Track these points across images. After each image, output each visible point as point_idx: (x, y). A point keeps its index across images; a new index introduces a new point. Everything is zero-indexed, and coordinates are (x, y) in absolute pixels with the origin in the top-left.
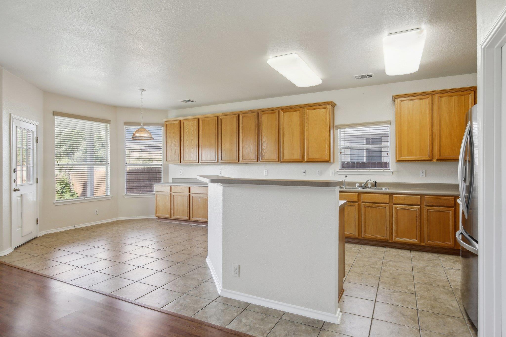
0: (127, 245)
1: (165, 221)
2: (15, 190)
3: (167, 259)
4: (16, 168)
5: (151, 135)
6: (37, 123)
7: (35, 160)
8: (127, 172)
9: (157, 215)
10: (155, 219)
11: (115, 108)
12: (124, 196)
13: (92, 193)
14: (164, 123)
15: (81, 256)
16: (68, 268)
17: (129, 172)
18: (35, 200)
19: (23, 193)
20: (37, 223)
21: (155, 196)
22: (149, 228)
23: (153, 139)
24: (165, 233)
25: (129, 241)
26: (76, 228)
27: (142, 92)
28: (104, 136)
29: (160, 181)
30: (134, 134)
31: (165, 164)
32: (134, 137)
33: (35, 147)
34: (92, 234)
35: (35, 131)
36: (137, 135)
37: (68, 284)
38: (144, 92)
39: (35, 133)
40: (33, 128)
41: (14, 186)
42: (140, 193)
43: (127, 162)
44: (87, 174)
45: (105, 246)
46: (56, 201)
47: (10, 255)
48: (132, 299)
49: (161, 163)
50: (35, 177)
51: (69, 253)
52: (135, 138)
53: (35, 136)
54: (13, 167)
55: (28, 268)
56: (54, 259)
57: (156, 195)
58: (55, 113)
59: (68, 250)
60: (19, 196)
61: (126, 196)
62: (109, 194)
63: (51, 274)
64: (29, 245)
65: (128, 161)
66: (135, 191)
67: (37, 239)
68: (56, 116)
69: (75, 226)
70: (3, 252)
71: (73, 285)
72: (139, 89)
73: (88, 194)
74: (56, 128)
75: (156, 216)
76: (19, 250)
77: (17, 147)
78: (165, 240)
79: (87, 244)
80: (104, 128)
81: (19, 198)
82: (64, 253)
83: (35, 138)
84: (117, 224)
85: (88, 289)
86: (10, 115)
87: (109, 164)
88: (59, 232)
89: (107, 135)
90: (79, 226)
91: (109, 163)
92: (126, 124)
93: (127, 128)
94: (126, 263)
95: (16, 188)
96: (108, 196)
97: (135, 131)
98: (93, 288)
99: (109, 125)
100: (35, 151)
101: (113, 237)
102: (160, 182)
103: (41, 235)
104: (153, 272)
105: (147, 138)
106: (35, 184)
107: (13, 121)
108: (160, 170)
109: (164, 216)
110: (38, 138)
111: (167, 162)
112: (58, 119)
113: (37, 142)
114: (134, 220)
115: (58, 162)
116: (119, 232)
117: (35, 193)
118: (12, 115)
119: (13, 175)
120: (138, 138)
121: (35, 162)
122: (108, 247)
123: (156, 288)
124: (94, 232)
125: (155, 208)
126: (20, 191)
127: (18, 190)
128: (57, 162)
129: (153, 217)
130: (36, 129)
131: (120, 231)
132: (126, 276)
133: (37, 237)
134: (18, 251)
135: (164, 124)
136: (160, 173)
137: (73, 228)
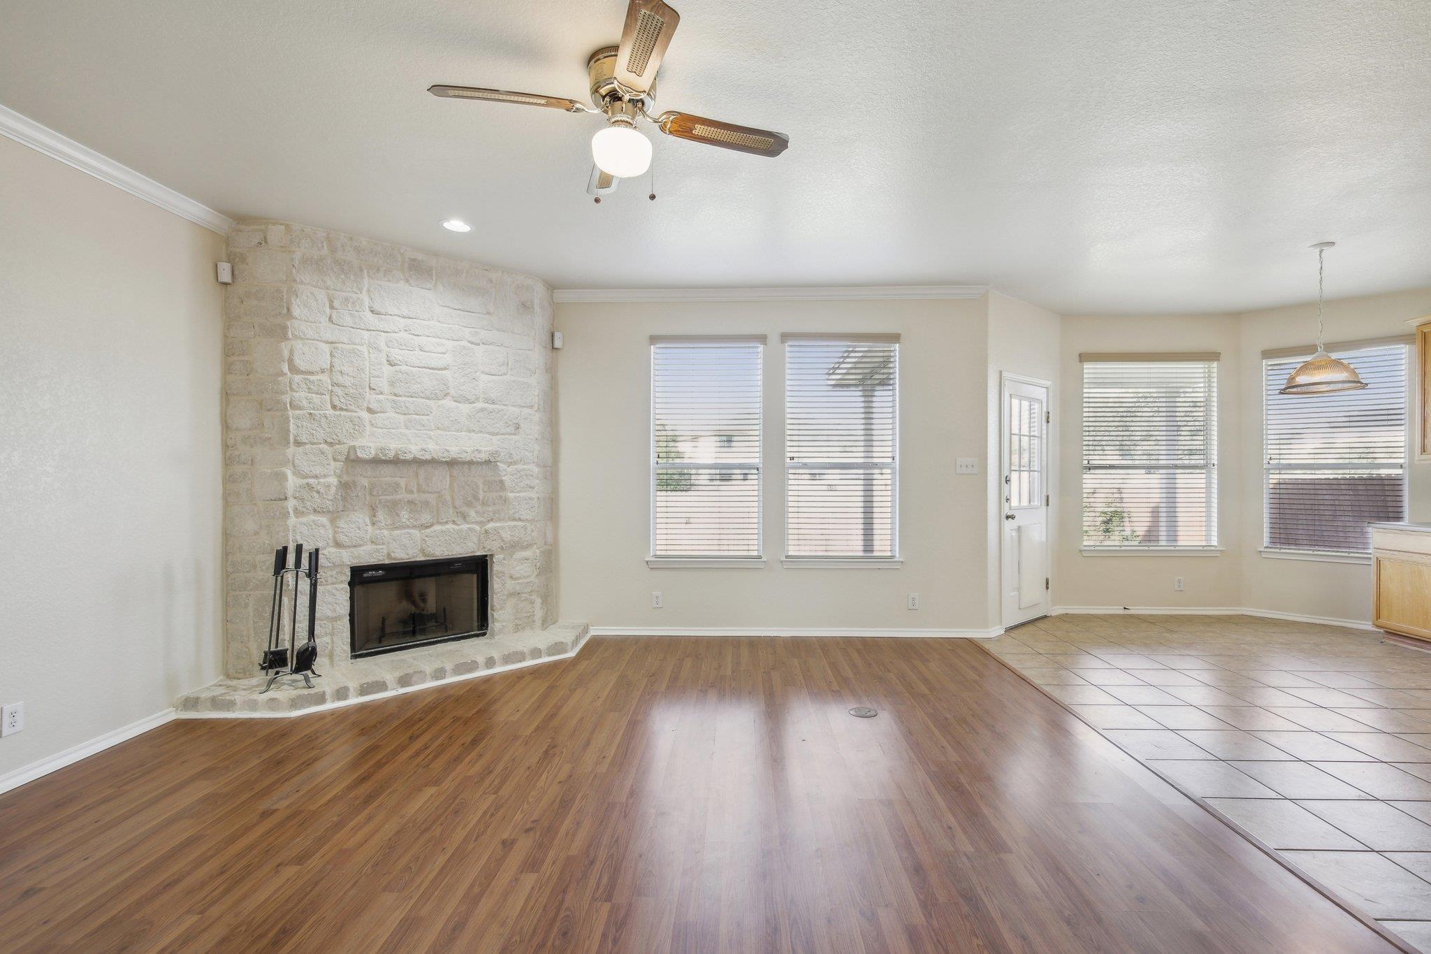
0: (1262, 685)
1: (1415, 646)
2: (1008, 517)
3: (1415, 770)
4: (1010, 473)
5: (1353, 372)
6: (1048, 383)
7: (1044, 458)
8: (1271, 486)
9: (1382, 621)
10: (1373, 632)
11: (1235, 317)
12: (1260, 552)
13: (1173, 537)
14: (1414, 330)
15: (1133, 681)
16: (1102, 698)
17: (1278, 486)
18: (1044, 539)
19: (1021, 524)
20: (1047, 588)
21: (1373, 562)
22: (1348, 657)
23: (1364, 386)
24: (1414, 685)
25: (1275, 678)
26: (1127, 612)
27: (1321, 252)
28: (1202, 395)
29: (1398, 517)
30: (1292, 379)
31: (1416, 463)
32: (1290, 388)
33: (1044, 432)
34: (1165, 634)
35: (1044, 401)
36: (1301, 379)
37: (1099, 733)
38: (1328, 251)
39: (1044, 405)
40: (1041, 393)
41: (1006, 511)
42: (1316, 548)
43: (1271, 459)
44: (1159, 495)
45: (1198, 672)
46: (1085, 546)
47: (998, 639)
48: (1270, 845)
49: (1402, 461)
50: (1045, 493)
51: (1108, 666)
52: (1295, 390)
53: (1045, 410)
54: (1006, 472)
55: (1026, 673)
56: (1075, 671)
57: (1379, 562)
58: (1084, 357)
59: (1107, 658)
60: (1014, 530)
61: (1266, 552)
62: (1215, 543)
63: (1066, 701)
64: (1031, 628)
65: (1273, 456)
66: (1301, 542)
67: (1046, 620)
68: (1085, 363)
69: (1125, 608)
70: (986, 630)
71: (1109, 740)
72: (1310, 247)
73: (1161, 538)
74: (1086, 388)
75: (1378, 626)
76: (1015, 633)
77: (1011, 434)
78: (1412, 707)
79: (1152, 657)
80: (1202, 375)
81: (1014, 534)
82: (1099, 664)
83: (1043, 414)
84: (1236, 624)
85: (1142, 764)
86: (1001, 372)
87: (1216, 466)
88: (1092, 615)
89: (1210, 391)
90: (1134, 611)
91: (1216, 463)
92: (1267, 354)
93: (1271, 365)
94: (1256, 734)
95: (1009, 514)
96: (1213, 548)
97: (1291, 371)
98: (1154, 765)
99: (1215, 364)
100: (1044, 441)
101: (1221, 655)
102: (1399, 521)
103: (1054, 613)
104: (1354, 793)
105: (1340, 386)
106: (1044, 507)
107: (1005, 385)
108: (1399, 482)
109: (1416, 633)
110: (1048, 413)
111: (1424, 457)
112: (1089, 368)
113: (1048, 422)
114: (1294, 623)
115: (1088, 463)
116: (1242, 646)
117: (1044, 526)
118: (1004, 374)
119: (1005, 487)
120: (1304, 389)
121: (1044, 463)
122: (1205, 677)
123: (1361, 847)
124: (1171, 631)
125: (1373, 598)
126: (1015, 519)
127: (1012, 517)
128: (1086, 462)
129: (1368, 626)
130: (1045, 395)
131: (1244, 644)
132: (1255, 769)
133: (1046, 617)
134: (1012, 635)
135: (1415, 335)
136: (1397, 493)
137: (1122, 612)
